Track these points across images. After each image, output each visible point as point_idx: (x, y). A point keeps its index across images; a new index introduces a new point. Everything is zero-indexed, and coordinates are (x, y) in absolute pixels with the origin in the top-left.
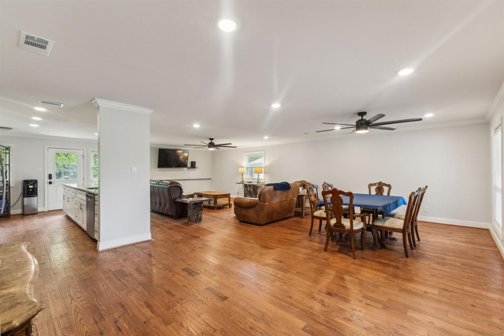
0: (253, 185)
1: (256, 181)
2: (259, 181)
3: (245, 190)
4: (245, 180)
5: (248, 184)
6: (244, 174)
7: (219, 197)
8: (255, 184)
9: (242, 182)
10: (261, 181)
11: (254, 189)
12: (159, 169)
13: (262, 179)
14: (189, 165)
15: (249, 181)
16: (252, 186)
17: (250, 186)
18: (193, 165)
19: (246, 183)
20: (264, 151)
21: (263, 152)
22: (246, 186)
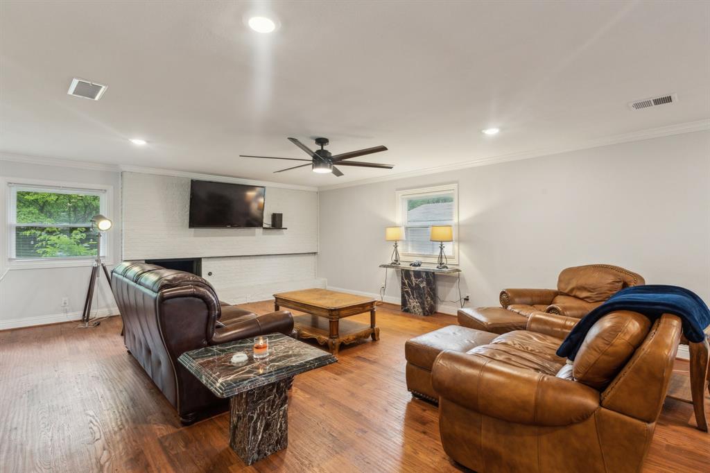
0: (427, 273)
1: (436, 260)
2: (444, 261)
3: (403, 284)
4: (402, 258)
5: (413, 268)
6: (399, 244)
7: (343, 313)
8: (433, 268)
9: (395, 264)
10: (450, 261)
11: (429, 283)
12: (193, 230)
13: (452, 258)
14: (267, 221)
15: (415, 260)
16: (424, 275)
17: (418, 274)
18: (277, 222)
19: (406, 266)
20: (456, 182)
21: (454, 186)
22: (406, 274)
